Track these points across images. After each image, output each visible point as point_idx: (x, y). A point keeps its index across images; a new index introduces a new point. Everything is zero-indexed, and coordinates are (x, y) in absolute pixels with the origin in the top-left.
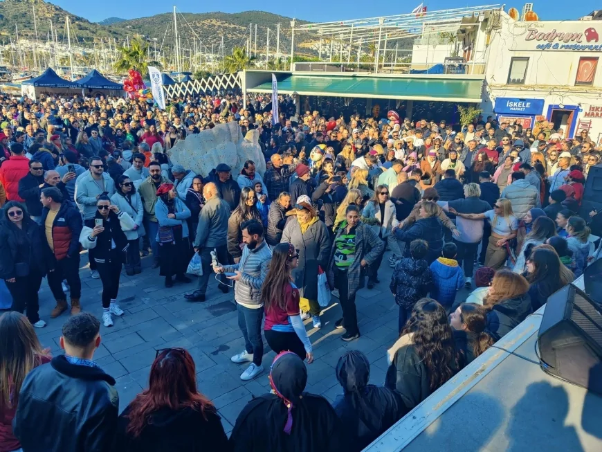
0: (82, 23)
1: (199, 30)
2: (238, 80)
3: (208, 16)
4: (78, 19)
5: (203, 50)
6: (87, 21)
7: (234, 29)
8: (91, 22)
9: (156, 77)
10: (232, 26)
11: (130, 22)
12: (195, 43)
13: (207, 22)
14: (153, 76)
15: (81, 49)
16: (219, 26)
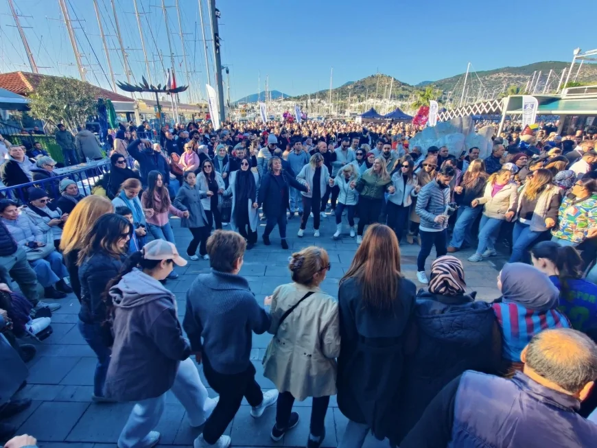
0: (405, 87)
1: (486, 83)
2: (500, 105)
3: (497, 71)
4: (404, 84)
5: (485, 96)
6: (408, 85)
7: (519, 79)
8: (411, 85)
9: (434, 107)
10: (518, 76)
11: (435, 83)
12: (480, 92)
13: (495, 76)
14: (432, 107)
15: (400, 102)
16: (505, 78)
